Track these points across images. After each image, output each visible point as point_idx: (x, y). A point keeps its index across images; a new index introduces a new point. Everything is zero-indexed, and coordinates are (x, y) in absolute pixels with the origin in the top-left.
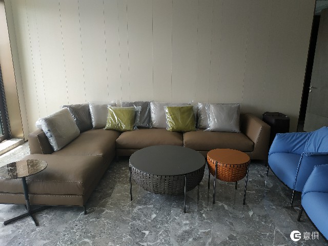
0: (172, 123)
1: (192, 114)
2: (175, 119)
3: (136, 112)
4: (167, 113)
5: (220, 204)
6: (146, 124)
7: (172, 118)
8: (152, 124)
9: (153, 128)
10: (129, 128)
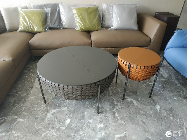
0: (80, 23)
1: (98, 15)
2: (83, 19)
3: (46, 14)
4: (75, 14)
5: (129, 100)
6: (56, 26)
7: (80, 19)
8: (62, 25)
9: (64, 28)
10: (41, 30)
